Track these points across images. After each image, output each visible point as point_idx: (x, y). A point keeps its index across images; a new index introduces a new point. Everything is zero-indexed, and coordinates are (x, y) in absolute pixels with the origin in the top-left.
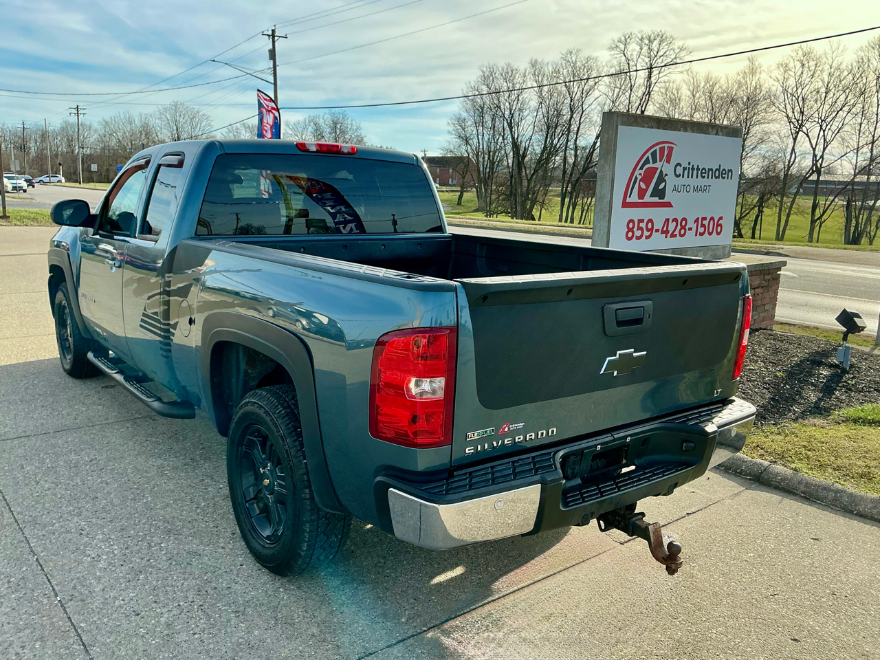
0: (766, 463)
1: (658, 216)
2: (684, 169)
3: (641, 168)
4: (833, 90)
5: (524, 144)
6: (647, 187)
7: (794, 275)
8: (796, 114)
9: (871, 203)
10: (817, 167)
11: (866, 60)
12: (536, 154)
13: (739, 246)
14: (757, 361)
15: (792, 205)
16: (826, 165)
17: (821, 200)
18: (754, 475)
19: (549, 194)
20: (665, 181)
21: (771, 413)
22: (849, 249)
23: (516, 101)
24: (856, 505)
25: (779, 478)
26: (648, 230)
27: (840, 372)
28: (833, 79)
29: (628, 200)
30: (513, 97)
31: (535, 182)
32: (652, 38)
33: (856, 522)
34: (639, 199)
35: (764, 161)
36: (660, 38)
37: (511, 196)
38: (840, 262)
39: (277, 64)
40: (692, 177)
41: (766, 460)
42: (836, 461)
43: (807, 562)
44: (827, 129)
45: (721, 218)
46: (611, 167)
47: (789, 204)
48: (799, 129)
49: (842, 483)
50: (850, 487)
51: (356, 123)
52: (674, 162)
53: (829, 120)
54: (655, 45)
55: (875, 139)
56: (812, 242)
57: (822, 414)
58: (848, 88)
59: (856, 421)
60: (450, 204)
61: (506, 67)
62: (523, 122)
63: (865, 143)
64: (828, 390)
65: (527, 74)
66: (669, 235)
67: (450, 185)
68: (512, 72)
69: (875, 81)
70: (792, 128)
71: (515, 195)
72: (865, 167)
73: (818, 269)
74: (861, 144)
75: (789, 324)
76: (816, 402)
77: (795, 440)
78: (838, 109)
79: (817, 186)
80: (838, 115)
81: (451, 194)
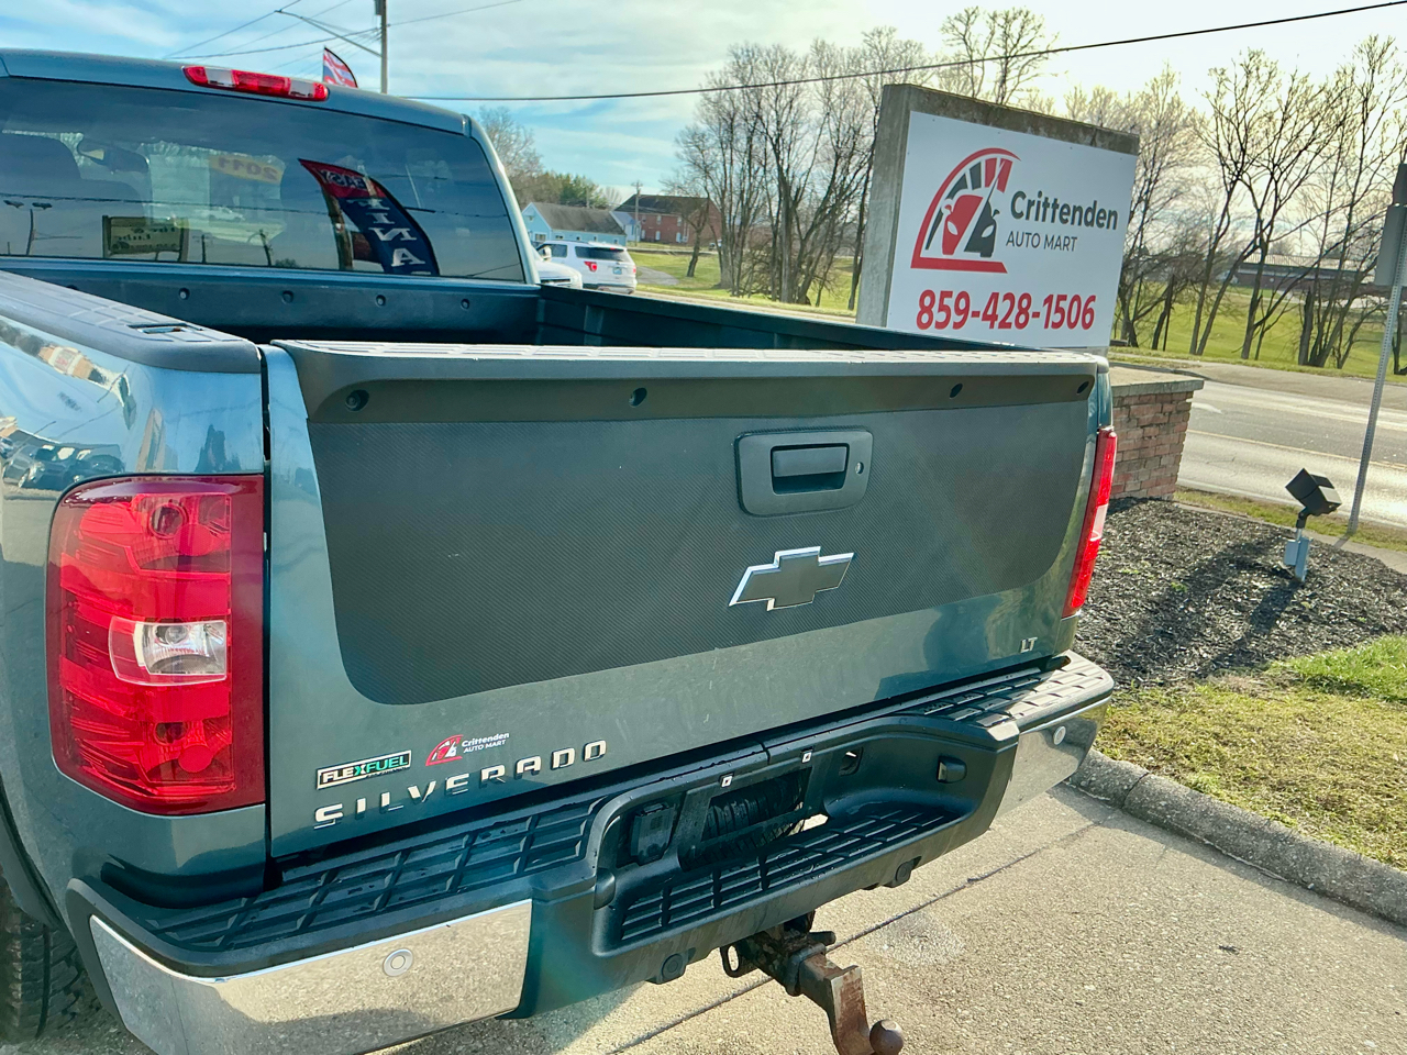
0: (1139, 770)
1: (979, 286)
2: (1031, 203)
3: (951, 195)
4: (1294, 117)
5: (797, 180)
6: (961, 233)
7: (1216, 410)
8: (1233, 151)
9: (1344, 303)
10: (1261, 240)
11: (1349, 71)
12: (817, 199)
13: (1130, 359)
14: (1138, 559)
15: (1219, 299)
16: (1276, 236)
17: (1266, 296)
18: (1114, 794)
19: (835, 265)
20: (994, 223)
21: (1157, 660)
22: (1308, 372)
23: (787, 109)
24: (1314, 870)
25: (1163, 803)
26: (958, 311)
27: (1288, 582)
28: (1295, 98)
29: (924, 254)
30: (783, 102)
31: (813, 244)
32: (1011, 16)
33: (1311, 908)
34: (945, 252)
35: (1178, 228)
36: (1022, 17)
37: (773, 265)
38: (1291, 392)
39: (388, 22)
40: (1044, 220)
41: (1140, 762)
42: (1276, 771)
43: (1207, 1007)
44: (1281, 180)
45: (1092, 298)
46: (895, 188)
47: (1214, 298)
48: (1237, 176)
49: (1288, 819)
50: (1301, 829)
51: (525, 132)
52: (1011, 189)
53: (1285, 164)
54: (1015, 28)
55: (1356, 199)
56: (1247, 358)
57: (1252, 665)
58: (1319, 114)
59: (1316, 683)
60: (676, 274)
61: (773, 50)
62: (798, 144)
63: (1339, 204)
64: (1264, 618)
65: (807, 65)
66: (997, 323)
67: (677, 244)
68: (784, 60)
69: (1361, 105)
70: (1227, 175)
71: (780, 263)
72: (1337, 244)
73: (1257, 402)
74: (1333, 207)
75: (1202, 492)
76: (1241, 642)
77: (1200, 720)
78: (1301, 148)
79: (1259, 273)
80: (1300, 157)
81: (678, 258)
